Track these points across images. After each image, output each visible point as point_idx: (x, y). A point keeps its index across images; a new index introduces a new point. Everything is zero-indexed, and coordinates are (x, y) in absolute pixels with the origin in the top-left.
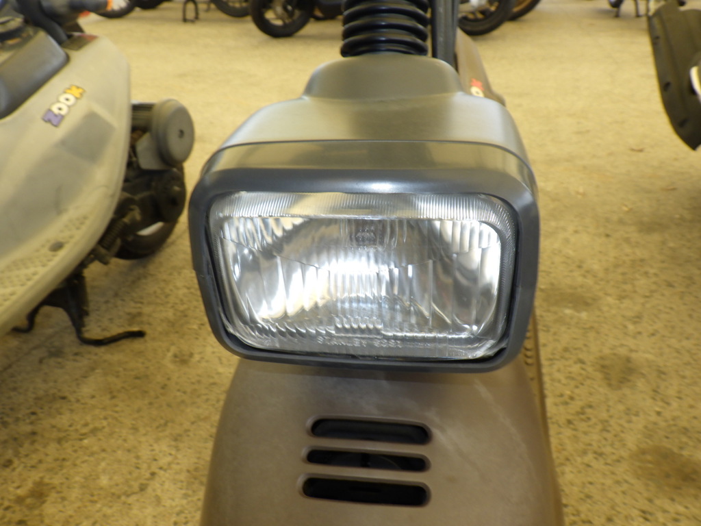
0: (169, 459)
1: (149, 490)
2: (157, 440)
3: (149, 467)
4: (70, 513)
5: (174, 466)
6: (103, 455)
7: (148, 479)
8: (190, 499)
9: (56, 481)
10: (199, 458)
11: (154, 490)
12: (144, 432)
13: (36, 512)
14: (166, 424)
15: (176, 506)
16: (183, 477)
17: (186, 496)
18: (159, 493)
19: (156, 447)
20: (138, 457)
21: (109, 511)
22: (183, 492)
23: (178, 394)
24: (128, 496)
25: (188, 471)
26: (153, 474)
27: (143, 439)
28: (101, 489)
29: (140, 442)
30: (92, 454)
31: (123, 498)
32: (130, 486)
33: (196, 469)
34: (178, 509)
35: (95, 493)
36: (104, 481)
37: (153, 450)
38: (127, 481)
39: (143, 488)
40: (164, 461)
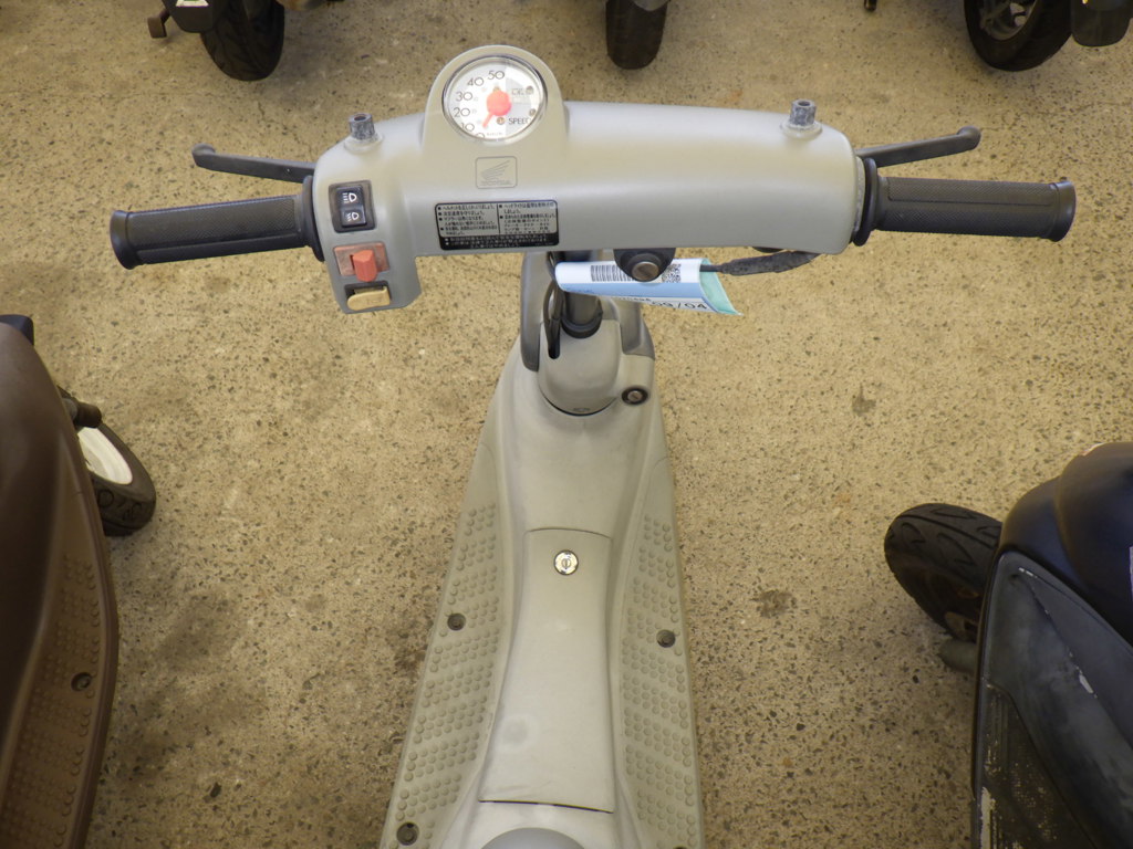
0: (291, 721)
1: (300, 683)
2: (311, 745)
3: (309, 708)
4: (365, 651)
5: (284, 713)
6: (364, 718)
7: (306, 694)
8: (258, 678)
9: (396, 681)
10: (261, 726)
11: (295, 683)
12: (331, 754)
13: (398, 648)
14: (309, 769)
15: (269, 669)
16: (271, 702)
17: (263, 681)
18: (290, 682)
19: (312, 737)
20: (326, 720)
21: (330, 657)
22: (266, 685)
23: (308, 821)
24: (318, 675)
25: (267, 709)
26: (303, 701)
27: (329, 744)
28: (348, 679)
29: (331, 739)
30: (376, 717)
31: (323, 672)
32: (321, 685)
33: (260, 713)
34: (267, 667)
35: (352, 674)
36: (349, 688)
37: (313, 730)
38: (326, 690)
39: (307, 685)
40: (296, 718)
